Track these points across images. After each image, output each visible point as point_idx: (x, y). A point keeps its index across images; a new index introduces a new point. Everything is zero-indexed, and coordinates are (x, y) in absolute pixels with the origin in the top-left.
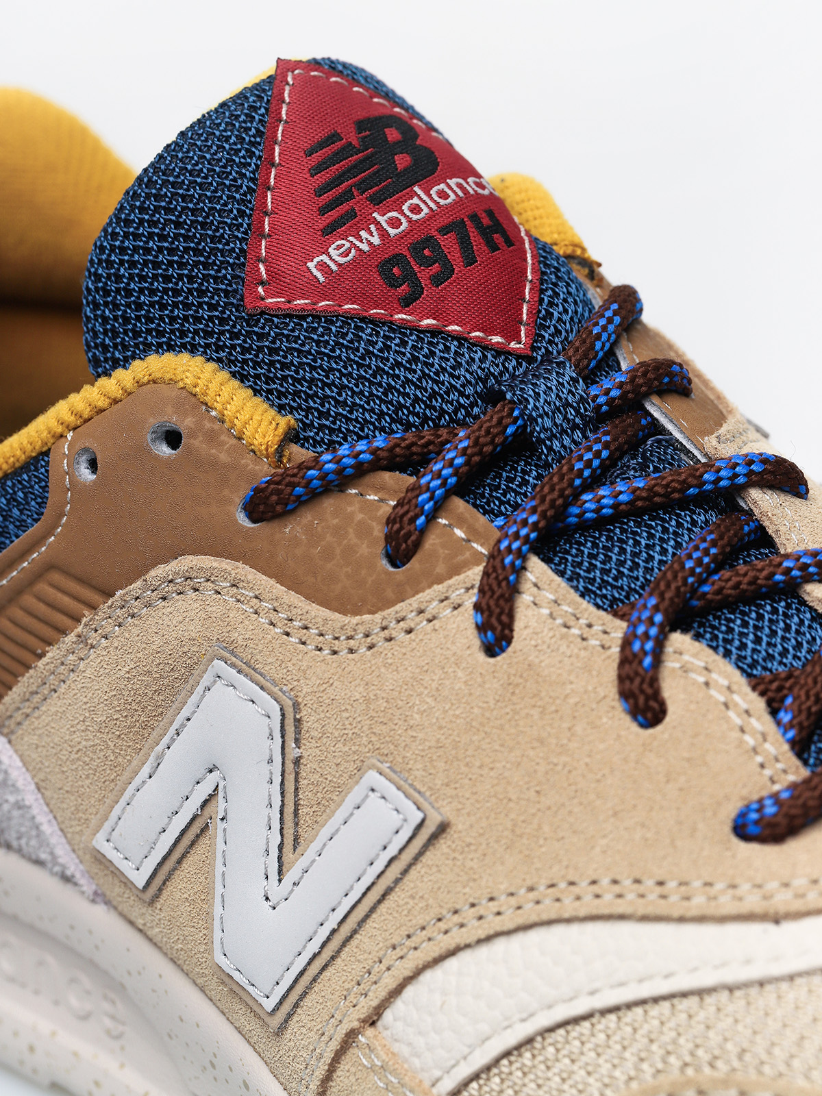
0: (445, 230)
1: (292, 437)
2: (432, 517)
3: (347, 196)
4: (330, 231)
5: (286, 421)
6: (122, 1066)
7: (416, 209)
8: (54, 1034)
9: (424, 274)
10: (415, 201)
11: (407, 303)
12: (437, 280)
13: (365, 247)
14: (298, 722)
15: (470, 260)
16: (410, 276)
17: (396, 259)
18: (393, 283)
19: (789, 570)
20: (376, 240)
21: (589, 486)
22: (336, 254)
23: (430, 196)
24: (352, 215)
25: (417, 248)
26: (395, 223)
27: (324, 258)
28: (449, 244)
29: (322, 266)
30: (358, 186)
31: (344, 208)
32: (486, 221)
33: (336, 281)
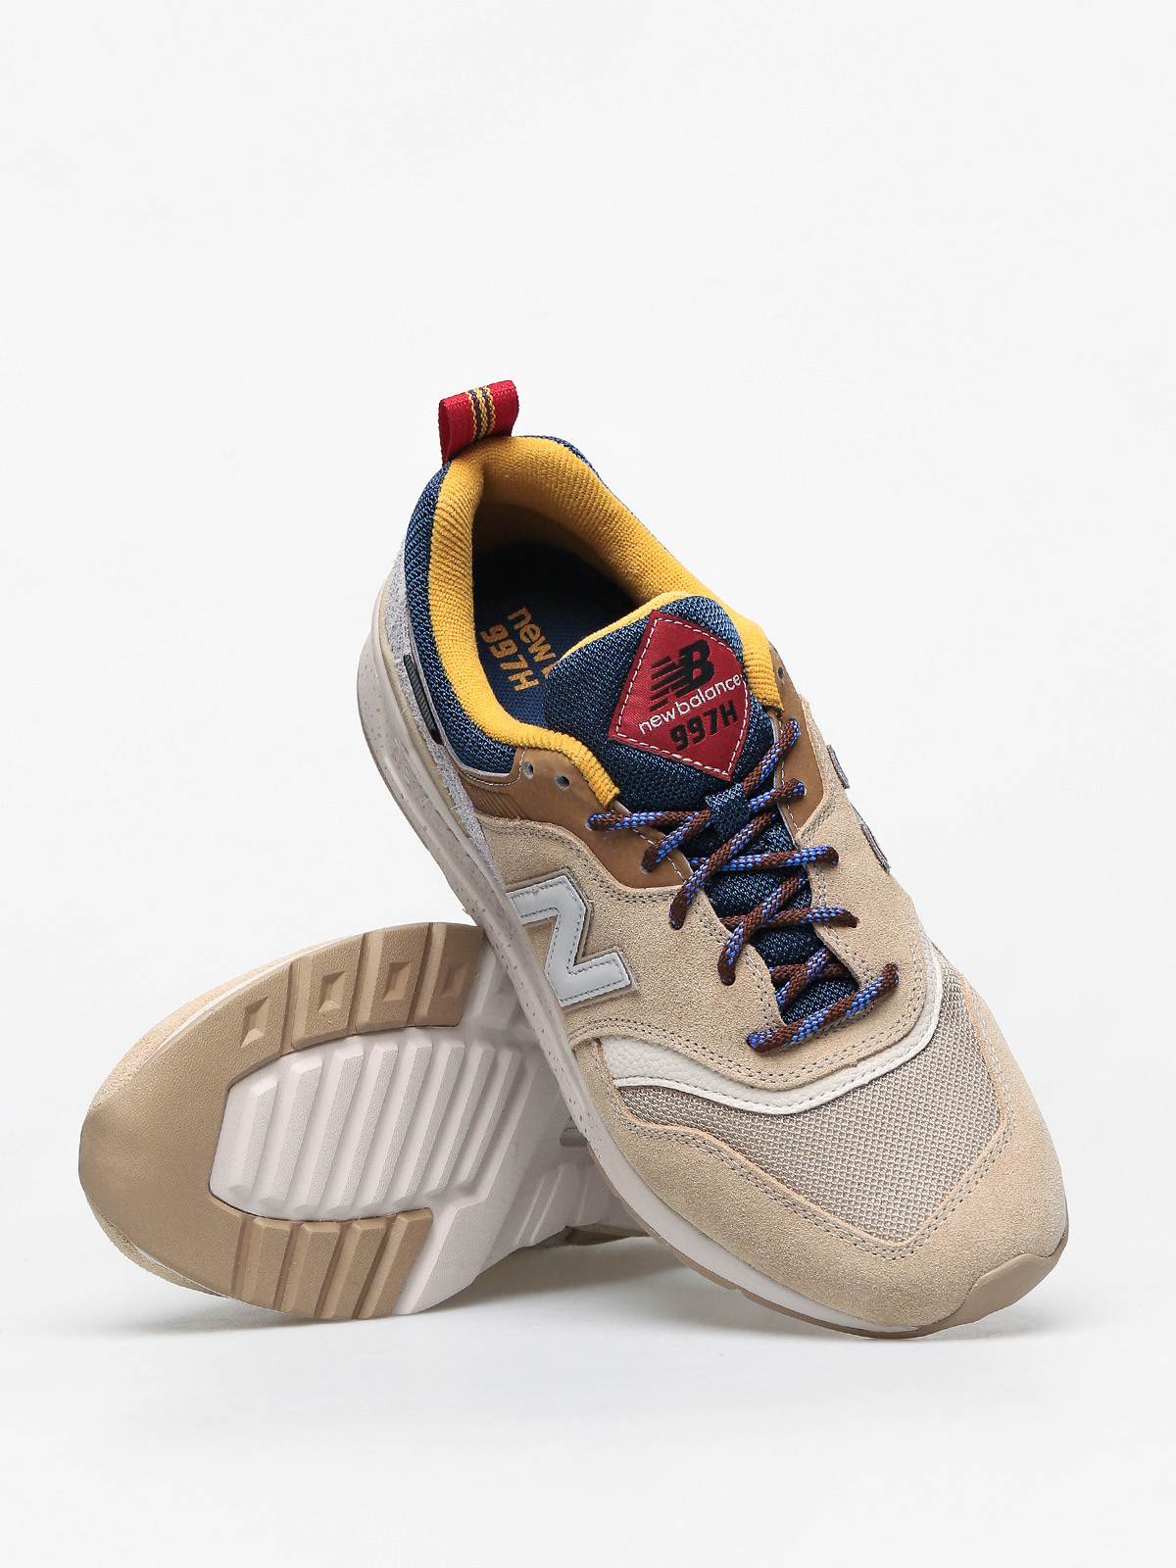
0: (705, 714)
1: (617, 798)
2: (664, 859)
3: (666, 691)
4: (653, 709)
5: (616, 790)
6: (509, 946)
7: (696, 702)
8: (484, 911)
9: (690, 736)
10: (697, 697)
11: (679, 750)
12: (696, 740)
13: (667, 720)
14: (592, 918)
15: (714, 730)
16: (684, 738)
17: (681, 728)
18: (676, 739)
19: (808, 919)
20: (673, 717)
21: (736, 856)
22: (653, 722)
23: (703, 693)
24: (665, 702)
25: (691, 723)
26: (684, 708)
27: (647, 723)
28: (706, 722)
29: (645, 727)
30: (671, 686)
31: (662, 698)
32: (727, 709)
33: (651, 736)
